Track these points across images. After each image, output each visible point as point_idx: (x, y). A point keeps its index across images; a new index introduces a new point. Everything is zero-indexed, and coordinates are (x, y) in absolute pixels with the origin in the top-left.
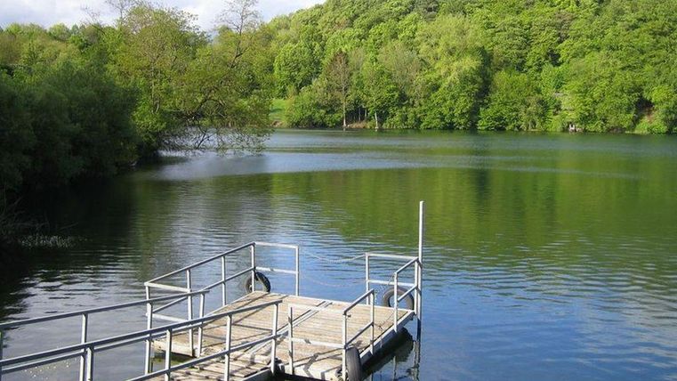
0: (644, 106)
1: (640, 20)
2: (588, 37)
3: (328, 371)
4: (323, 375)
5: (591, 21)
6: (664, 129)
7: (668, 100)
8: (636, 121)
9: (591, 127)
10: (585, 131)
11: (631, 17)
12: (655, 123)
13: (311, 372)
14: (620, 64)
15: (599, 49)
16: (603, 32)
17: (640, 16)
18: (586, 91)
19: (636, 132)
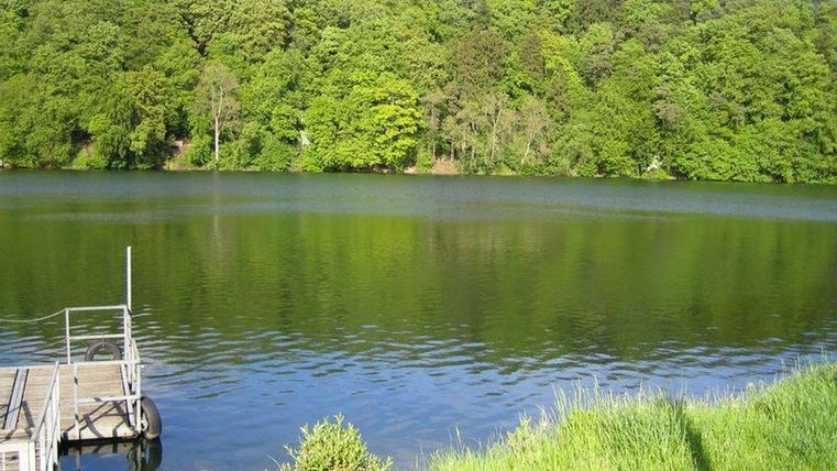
0: (81, 137)
1: (72, 41)
2: (11, 55)
3: (118, 426)
4: (115, 432)
5: (15, 38)
6: (103, 163)
7: (105, 131)
8: (72, 155)
9: (22, 162)
10: (15, 167)
11: (63, 37)
12: (93, 157)
13: (101, 432)
14: (52, 89)
15: (26, 71)
16: (29, 52)
17: (72, 37)
18: (13, 119)
19: (74, 167)
